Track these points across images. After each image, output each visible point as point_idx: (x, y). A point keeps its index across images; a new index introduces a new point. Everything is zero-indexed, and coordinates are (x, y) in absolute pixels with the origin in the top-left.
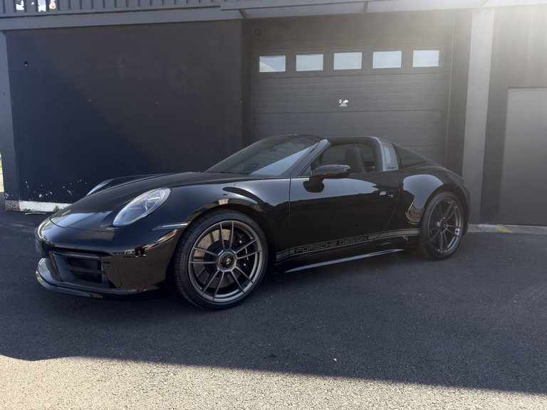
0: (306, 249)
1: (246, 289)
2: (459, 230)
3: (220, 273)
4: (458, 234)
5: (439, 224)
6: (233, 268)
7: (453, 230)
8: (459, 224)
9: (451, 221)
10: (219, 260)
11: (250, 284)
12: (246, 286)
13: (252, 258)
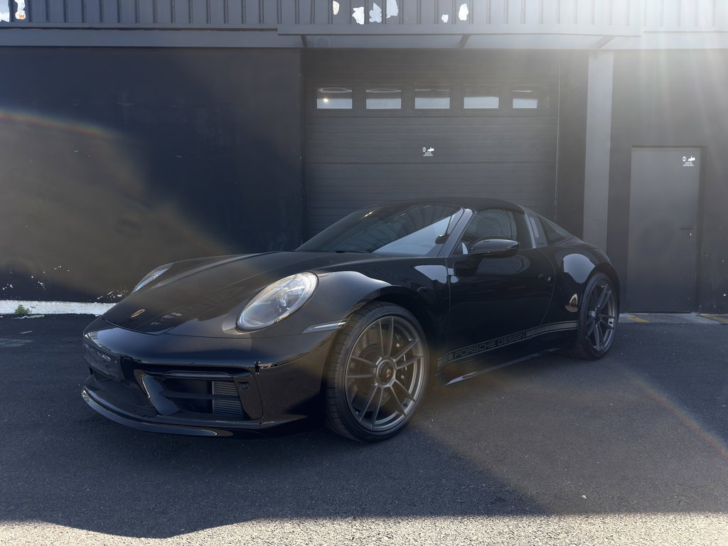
0: (464, 352)
1: (406, 410)
2: (612, 320)
3: (379, 389)
4: (612, 325)
5: (593, 314)
6: (393, 383)
7: (606, 319)
8: (612, 313)
9: (604, 311)
10: (377, 371)
11: (411, 403)
12: (406, 405)
13: (411, 367)
